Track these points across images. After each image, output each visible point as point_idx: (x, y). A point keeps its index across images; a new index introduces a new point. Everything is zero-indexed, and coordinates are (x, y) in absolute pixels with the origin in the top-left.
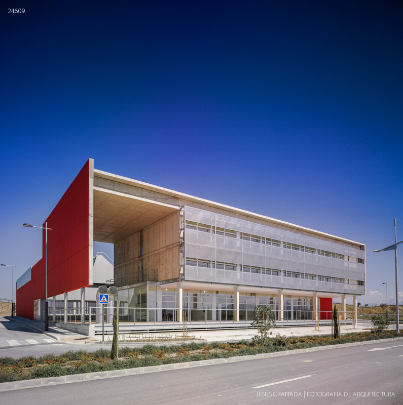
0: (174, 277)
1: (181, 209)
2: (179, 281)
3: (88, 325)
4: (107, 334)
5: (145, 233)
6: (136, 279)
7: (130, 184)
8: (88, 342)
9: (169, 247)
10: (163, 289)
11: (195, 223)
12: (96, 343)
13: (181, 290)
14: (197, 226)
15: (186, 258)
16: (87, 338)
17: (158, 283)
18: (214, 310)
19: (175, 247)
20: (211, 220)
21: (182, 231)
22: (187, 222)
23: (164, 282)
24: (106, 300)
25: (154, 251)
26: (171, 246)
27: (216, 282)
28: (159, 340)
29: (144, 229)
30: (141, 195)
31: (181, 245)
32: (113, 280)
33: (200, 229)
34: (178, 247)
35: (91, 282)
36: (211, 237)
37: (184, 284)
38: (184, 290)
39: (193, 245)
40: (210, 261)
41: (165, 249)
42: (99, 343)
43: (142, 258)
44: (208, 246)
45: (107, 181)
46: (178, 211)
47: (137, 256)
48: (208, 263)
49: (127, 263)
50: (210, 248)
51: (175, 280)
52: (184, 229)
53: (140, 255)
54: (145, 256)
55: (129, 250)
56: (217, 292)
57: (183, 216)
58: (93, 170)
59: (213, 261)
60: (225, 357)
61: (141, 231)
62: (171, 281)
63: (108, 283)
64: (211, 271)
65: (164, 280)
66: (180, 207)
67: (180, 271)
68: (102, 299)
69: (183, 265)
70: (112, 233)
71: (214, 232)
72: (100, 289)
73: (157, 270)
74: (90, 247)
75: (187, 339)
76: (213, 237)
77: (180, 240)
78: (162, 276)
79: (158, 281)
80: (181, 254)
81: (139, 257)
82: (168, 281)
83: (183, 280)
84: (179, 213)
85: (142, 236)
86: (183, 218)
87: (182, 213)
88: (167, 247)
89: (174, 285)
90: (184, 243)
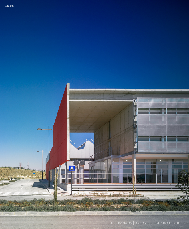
0: (130, 151)
1: (135, 101)
2: (133, 154)
3: (67, 184)
4: (79, 190)
5: (112, 123)
6: (107, 154)
7: (95, 92)
8: (63, 195)
9: (127, 130)
10: (124, 160)
11: (147, 109)
12: (67, 195)
13: (135, 161)
14: (149, 111)
15: (139, 136)
16: (65, 192)
17: (120, 156)
18: (170, 174)
19: (130, 129)
20: (163, 104)
21: (136, 117)
22: (139, 109)
23: (124, 155)
24: (73, 169)
25: (117, 134)
26: (128, 129)
27: (167, 152)
28: (109, 196)
29: (111, 120)
30: (103, 98)
31: (135, 127)
32: (93, 156)
33: (151, 113)
34: (132, 129)
35: (68, 159)
36: (163, 117)
37: (137, 155)
38: (138, 160)
39: (146, 126)
40: (161, 136)
41: (124, 131)
42: (68, 196)
43: (110, 139)
44: (159, 125)
45: (80, 94)
46: (133, 103)
47: (107, 139)
48: (160, 138)
49: (101, 144)
50: (160, 126)
51: (131, 153)
52: (137, 115)
53: (109, 138)
54: (112, 138)
55: (102, 135)
56: (173, 160)
57: (136, 106)
58: (69, 90)
59: (164, 136)
60: (131, 211)
61: (110, 122)
62: (128, 154)
63: (90, 158)
64: (163, 144)
65: (123, 153)
66: (134, 100)
67: (134, 146)
68: (71, 169)
69: (137, 141)
70: (91, 126)
71: (165, 113)
72: (74, 162)
73: (119, 147)
74: (67, 137)
75: (136, 196)
76: (164, 117)
77: (134, 124)
78: (122, 151)
79: (120, 155)
80: (135, 134)
81: (108, 139)
82: (126, 154)
83: (136, 153)
84: (134, 104)
85: (110, 125)
86: (136, 107)
87: (135, 104)
88: (125, 130)
89: (130, 157)
90: (137, 125)
